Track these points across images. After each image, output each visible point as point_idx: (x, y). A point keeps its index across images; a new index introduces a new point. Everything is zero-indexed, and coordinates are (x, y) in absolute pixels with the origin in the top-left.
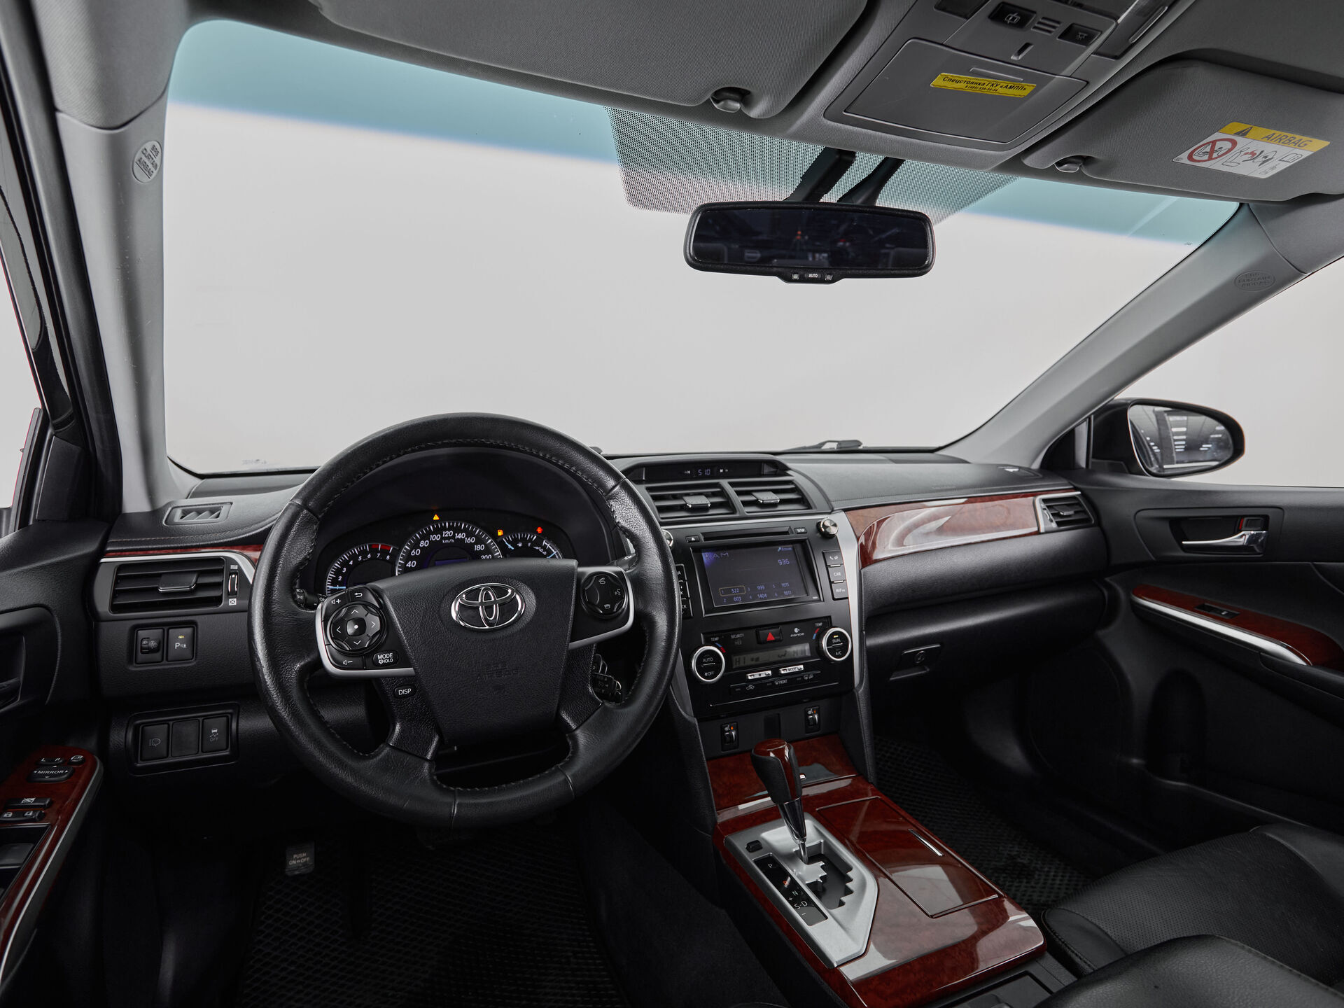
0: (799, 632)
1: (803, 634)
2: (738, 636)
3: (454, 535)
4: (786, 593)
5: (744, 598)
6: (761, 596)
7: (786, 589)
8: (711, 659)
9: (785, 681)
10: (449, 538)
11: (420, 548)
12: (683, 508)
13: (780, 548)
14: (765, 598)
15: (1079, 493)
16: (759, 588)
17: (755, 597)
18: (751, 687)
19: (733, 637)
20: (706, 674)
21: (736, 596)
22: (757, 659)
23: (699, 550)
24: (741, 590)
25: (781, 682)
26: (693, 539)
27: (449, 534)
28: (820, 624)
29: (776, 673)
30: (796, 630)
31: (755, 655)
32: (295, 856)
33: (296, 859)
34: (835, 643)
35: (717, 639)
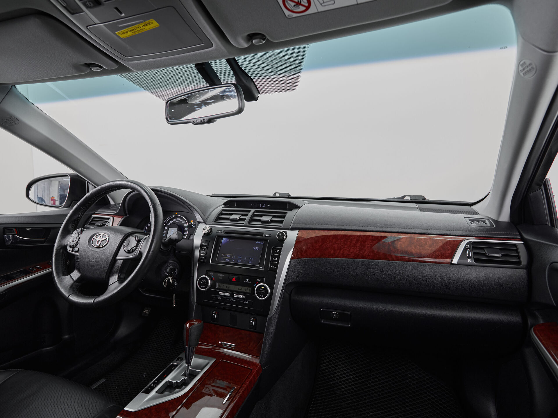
0: (248, 281)
1: (250, 282)
2: (221, 275)
3: (180, 220)
4: (250, 262)
5: (231, 260)
6: (238, 261)
7: (251, 260)
8: (205, 281)
9: (234, 300)
10: (178, 221)
11: (170, 223)
12: (228, 219)
13: (257, 242)
14: (239, 262)
15: (522, 242)
16: (239, 257)
17: (235, 261)
18: (220, 298)
19: (219, 275)
20: (202, 286)
21: (227, 259)
22: (229, 287)
23: (220, 237)
24: (231, 256)
25: (233, 300)
26: (219, 232)
27: (178, 219)
28: (260, 280)
29: (232, 295)
30: (247, 280)
31: (228, 286)
32: (146, 310)
33: (145, 311)
34: (261, 291)
35: (212, 274)
